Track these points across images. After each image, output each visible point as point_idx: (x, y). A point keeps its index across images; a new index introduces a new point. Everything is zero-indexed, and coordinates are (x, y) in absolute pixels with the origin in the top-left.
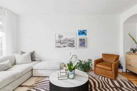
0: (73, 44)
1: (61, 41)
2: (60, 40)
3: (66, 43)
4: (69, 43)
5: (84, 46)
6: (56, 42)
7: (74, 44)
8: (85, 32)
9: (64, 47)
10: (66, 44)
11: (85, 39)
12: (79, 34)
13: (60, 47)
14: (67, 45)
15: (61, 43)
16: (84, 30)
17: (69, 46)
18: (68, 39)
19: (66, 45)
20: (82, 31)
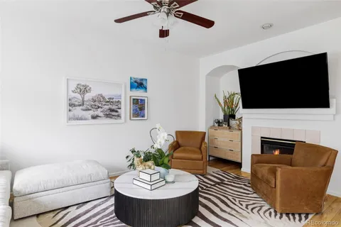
0: (117, 112)
1: (83, 101)
2: (83, 99)
3: (99, 107)
4: (107, 107)
5: (143, 117)
6: (70, 105)
7: (119, 110)
8: (144, 83)
9: (94, 117)
10: (99, 110)
11: (144, 100)
12: (132, 87)
13: (81, 119)
14: (101, 114)
15: (84, 107)
16: (142, 80)
17: (108, 116)
18: (103, 98)
19: (99, 112)
20: (139, 81)
